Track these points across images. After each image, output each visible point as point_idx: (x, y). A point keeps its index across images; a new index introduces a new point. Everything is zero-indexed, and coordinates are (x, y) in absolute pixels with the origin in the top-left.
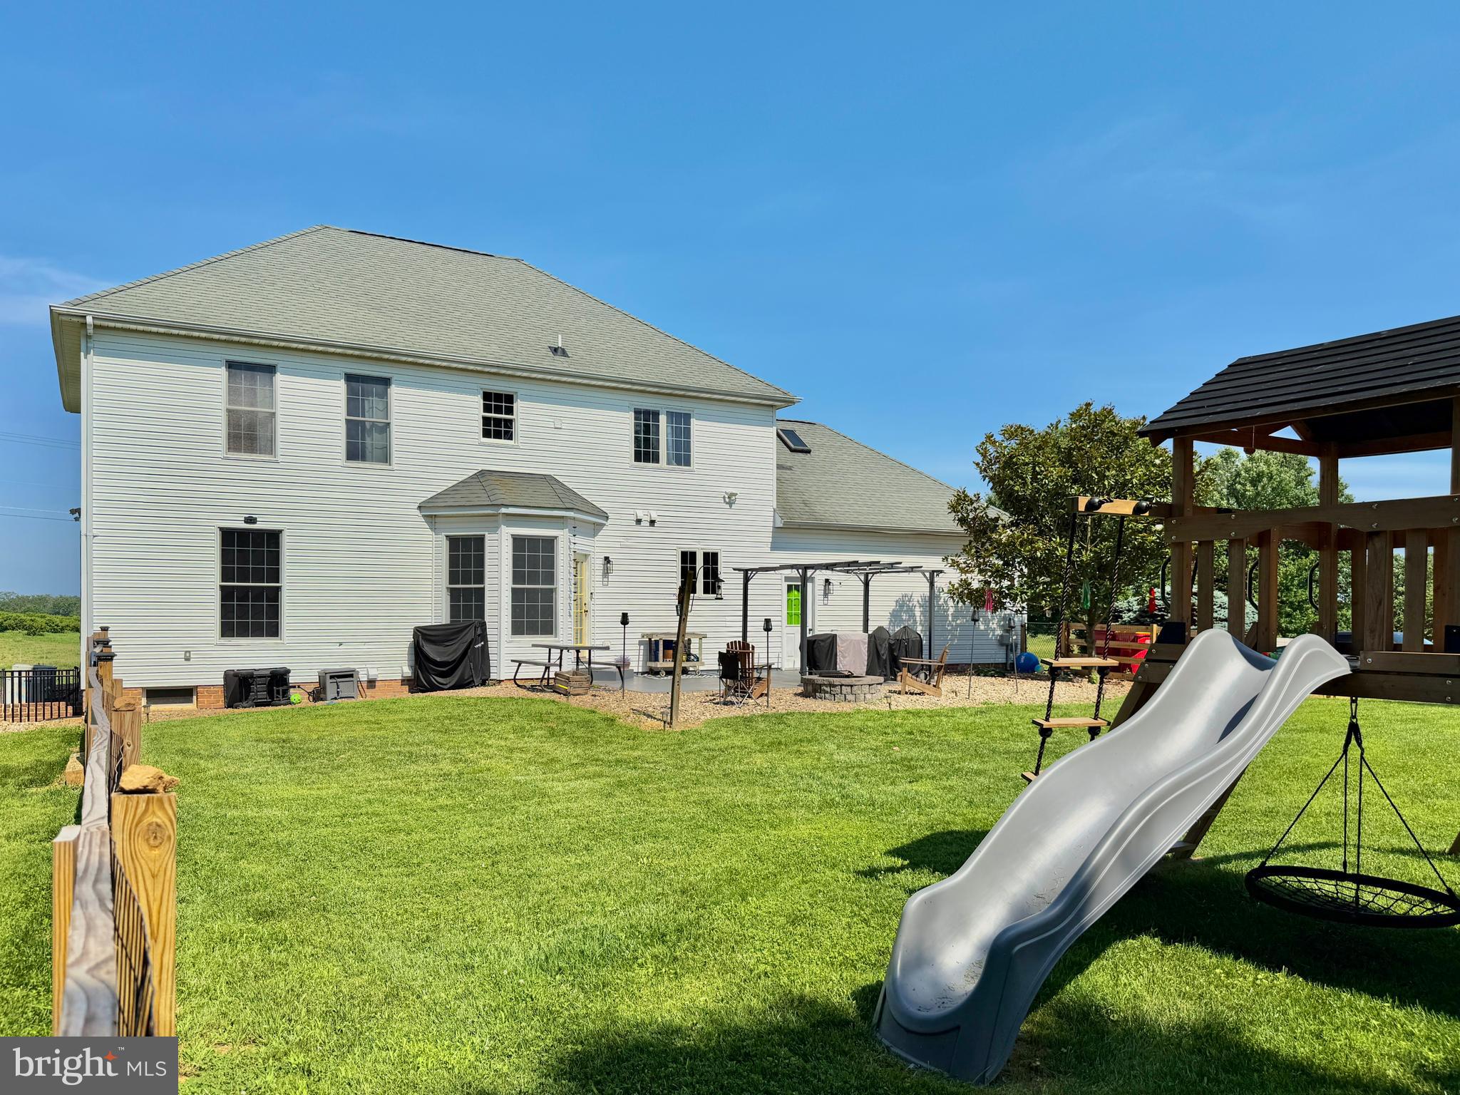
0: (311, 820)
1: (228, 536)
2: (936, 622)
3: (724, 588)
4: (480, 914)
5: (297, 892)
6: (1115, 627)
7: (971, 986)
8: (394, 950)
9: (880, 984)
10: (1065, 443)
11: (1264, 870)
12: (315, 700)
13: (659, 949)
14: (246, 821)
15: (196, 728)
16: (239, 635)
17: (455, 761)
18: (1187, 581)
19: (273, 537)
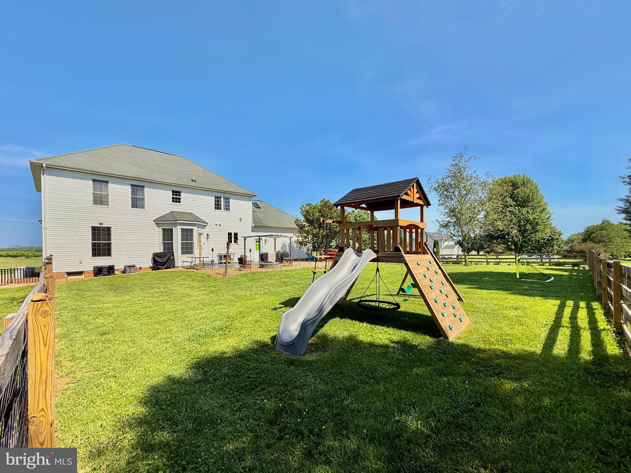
0: (120, 306)
1: (94, 229)
2: (291, 249)
3: (239, 242)
4: (172, 328)
5: (115, 327)
6: (330, 249)
7: (297, 333)
8: (144, 340)
9: (276, 335)
10: (319, 208)
11: (361, 301)
12: (123, 273)
13: (221, 332)
14: (99, 308)
15: (83, 283)
16: (98, 256)
17: (165, 288)
18: (344, 238)
19: (109, 229)
